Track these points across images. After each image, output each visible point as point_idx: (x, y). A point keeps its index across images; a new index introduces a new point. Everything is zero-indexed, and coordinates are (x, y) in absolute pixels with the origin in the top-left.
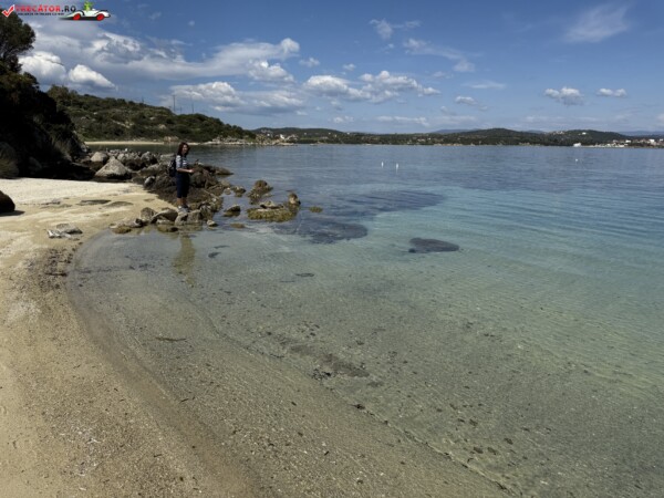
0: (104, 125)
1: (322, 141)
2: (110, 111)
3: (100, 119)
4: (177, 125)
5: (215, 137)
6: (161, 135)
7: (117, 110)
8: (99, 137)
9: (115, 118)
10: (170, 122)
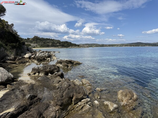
0: (45, 44)
1: (94, 46)
2: (47, 41)
4: (61, 44)
5: (70, 46)
8: (44, 47)
9: (47, 43)
10: (60, 43)
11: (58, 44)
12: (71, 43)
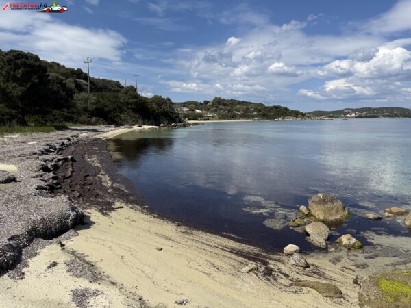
1: (384, 116)
3: (229, 111)
6: (253, 117)
7: (239, 106)
8: (224, 119)
9: (236, 110)
10: (259, 111)
11: (255, 113)
12: (286, 109)
